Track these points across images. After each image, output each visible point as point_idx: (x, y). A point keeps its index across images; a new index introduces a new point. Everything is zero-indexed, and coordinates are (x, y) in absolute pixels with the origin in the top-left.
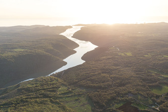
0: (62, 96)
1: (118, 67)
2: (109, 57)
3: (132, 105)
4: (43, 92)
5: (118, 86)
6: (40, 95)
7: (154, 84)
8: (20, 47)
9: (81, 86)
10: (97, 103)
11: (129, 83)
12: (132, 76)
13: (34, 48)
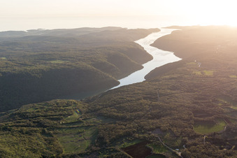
0: (64, 126)
1: (173, 92)
2: (175, 76)
3: (148, 145)
4: (41, 119)
5: (149, 118)
6: (34, 122)
7: (206, 119)
8: (61, 58)
9: (100, 115)
10: (101, 139)
11: (170, 115)
12: (181, 106)
13: (79, 60)
